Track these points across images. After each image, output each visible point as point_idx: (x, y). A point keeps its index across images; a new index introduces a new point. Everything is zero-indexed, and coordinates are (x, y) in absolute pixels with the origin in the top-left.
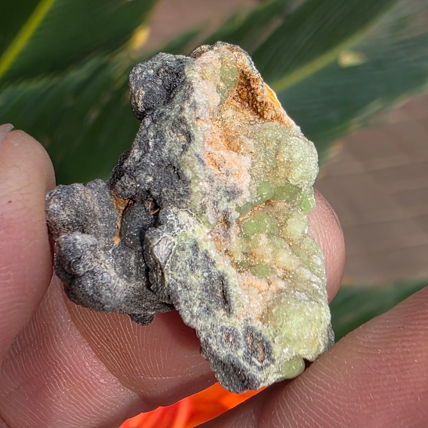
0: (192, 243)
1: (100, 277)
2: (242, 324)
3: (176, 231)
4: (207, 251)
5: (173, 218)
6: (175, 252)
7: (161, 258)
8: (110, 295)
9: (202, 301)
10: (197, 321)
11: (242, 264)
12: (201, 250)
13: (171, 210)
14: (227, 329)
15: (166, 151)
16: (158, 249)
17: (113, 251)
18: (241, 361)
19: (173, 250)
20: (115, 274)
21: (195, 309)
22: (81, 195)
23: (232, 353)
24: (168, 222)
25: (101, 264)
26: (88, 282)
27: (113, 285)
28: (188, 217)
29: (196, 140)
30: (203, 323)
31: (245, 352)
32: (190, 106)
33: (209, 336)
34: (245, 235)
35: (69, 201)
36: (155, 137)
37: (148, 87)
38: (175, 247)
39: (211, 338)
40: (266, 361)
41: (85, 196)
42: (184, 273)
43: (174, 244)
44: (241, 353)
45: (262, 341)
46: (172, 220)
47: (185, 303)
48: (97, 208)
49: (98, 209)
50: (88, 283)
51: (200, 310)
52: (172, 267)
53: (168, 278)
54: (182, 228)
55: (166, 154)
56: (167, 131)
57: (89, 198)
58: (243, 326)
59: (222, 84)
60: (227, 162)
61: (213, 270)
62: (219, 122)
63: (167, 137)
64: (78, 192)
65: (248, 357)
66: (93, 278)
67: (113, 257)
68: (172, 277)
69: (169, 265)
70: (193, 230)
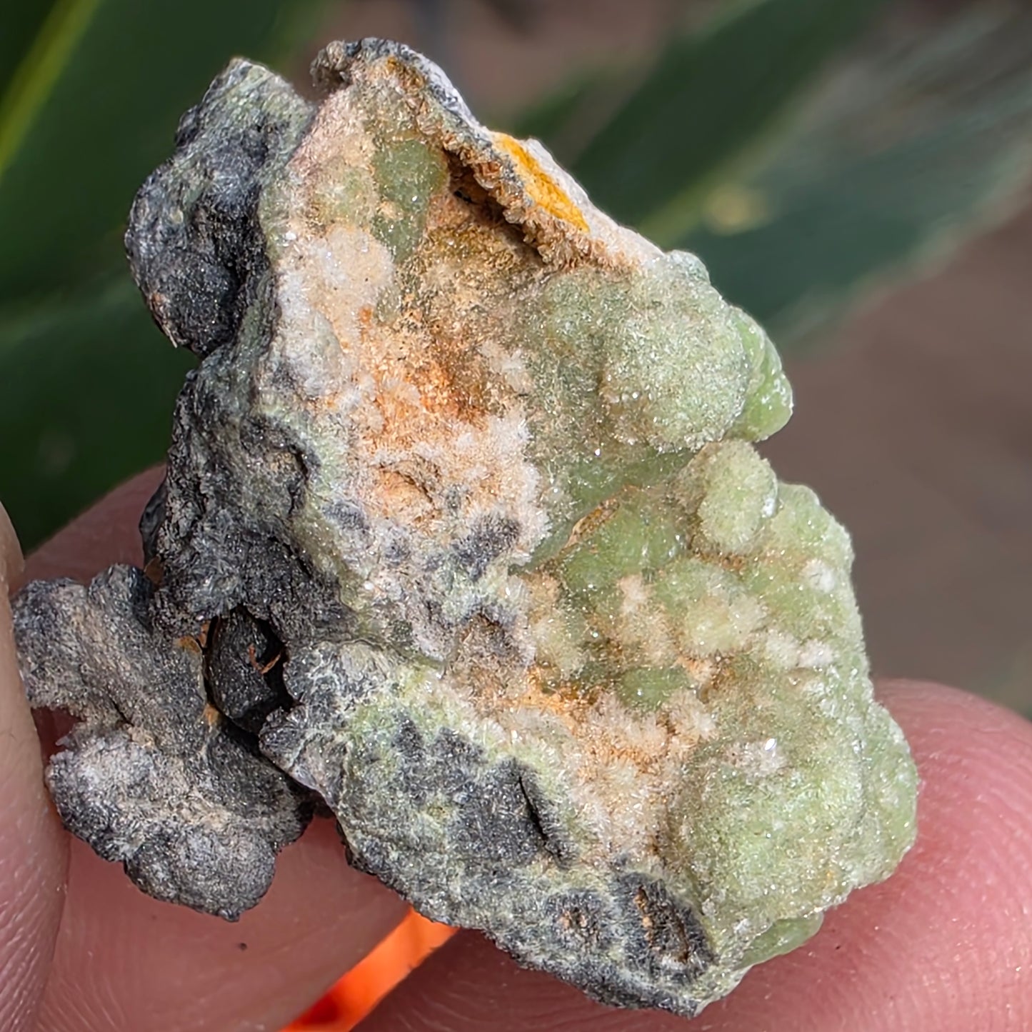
0: (397, 729)
1: (182, 852)
2: (607, 874)
3: (341, 711)
4: (447, 734)
5: (329, 672)
6: (352, 774)
7: (321, 786)
8: (222, 887)
9: (470, 864)
10: (469, 913)
11: (585, 676)
12: (426, 738)
13: (316, 653)
14: (564, 900)
15: (250, 506)
16: (306, 769)
17: (210, 749)
18: (626, 974)
19: (345, 766)
20: (229, 814)
21: (456, 888)
22: (78, 628)
23: (594, 960)
24: (313, 690)
25: (180, 807)
26: (156, 867)
27: (223, 862)
28: (372, 653)
29: (323, 462)
30: (489, 914)
31: (628, 948)
32: (275, 381)
33: (517, 935)
34: (577, 595)
35: (50, 654)
36: (211, 466)
37: (175, 280)
38: (347, 758)
39: (523, 941)
40: (694, 959)
41: (89, 630)
42: (393, 817)
43: (345, 751)
44: (618, 952)
45: (673, 908)
46: (325, 681)
47: (420, 885)
48: (125, 665)
49: (129, 668)
50: (157, 871)
51: (472, 885)
52: (355, 810)
53: (355, 838)
54: (360, 693)
55: (252, 516)
56: (234, 456)
57: (99, 638)
58: (609, 878)
59: (388, 210)
60: (443, 471)
61: (479, 775)
62: (415, 313)
63: (238, 470)
64: (67, 622)
65: (641, 956)
66: (166, 857)
67: (212, 769)
68: (363, 832)
69: (344, 806)
70: (395, 686)
